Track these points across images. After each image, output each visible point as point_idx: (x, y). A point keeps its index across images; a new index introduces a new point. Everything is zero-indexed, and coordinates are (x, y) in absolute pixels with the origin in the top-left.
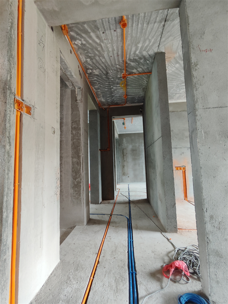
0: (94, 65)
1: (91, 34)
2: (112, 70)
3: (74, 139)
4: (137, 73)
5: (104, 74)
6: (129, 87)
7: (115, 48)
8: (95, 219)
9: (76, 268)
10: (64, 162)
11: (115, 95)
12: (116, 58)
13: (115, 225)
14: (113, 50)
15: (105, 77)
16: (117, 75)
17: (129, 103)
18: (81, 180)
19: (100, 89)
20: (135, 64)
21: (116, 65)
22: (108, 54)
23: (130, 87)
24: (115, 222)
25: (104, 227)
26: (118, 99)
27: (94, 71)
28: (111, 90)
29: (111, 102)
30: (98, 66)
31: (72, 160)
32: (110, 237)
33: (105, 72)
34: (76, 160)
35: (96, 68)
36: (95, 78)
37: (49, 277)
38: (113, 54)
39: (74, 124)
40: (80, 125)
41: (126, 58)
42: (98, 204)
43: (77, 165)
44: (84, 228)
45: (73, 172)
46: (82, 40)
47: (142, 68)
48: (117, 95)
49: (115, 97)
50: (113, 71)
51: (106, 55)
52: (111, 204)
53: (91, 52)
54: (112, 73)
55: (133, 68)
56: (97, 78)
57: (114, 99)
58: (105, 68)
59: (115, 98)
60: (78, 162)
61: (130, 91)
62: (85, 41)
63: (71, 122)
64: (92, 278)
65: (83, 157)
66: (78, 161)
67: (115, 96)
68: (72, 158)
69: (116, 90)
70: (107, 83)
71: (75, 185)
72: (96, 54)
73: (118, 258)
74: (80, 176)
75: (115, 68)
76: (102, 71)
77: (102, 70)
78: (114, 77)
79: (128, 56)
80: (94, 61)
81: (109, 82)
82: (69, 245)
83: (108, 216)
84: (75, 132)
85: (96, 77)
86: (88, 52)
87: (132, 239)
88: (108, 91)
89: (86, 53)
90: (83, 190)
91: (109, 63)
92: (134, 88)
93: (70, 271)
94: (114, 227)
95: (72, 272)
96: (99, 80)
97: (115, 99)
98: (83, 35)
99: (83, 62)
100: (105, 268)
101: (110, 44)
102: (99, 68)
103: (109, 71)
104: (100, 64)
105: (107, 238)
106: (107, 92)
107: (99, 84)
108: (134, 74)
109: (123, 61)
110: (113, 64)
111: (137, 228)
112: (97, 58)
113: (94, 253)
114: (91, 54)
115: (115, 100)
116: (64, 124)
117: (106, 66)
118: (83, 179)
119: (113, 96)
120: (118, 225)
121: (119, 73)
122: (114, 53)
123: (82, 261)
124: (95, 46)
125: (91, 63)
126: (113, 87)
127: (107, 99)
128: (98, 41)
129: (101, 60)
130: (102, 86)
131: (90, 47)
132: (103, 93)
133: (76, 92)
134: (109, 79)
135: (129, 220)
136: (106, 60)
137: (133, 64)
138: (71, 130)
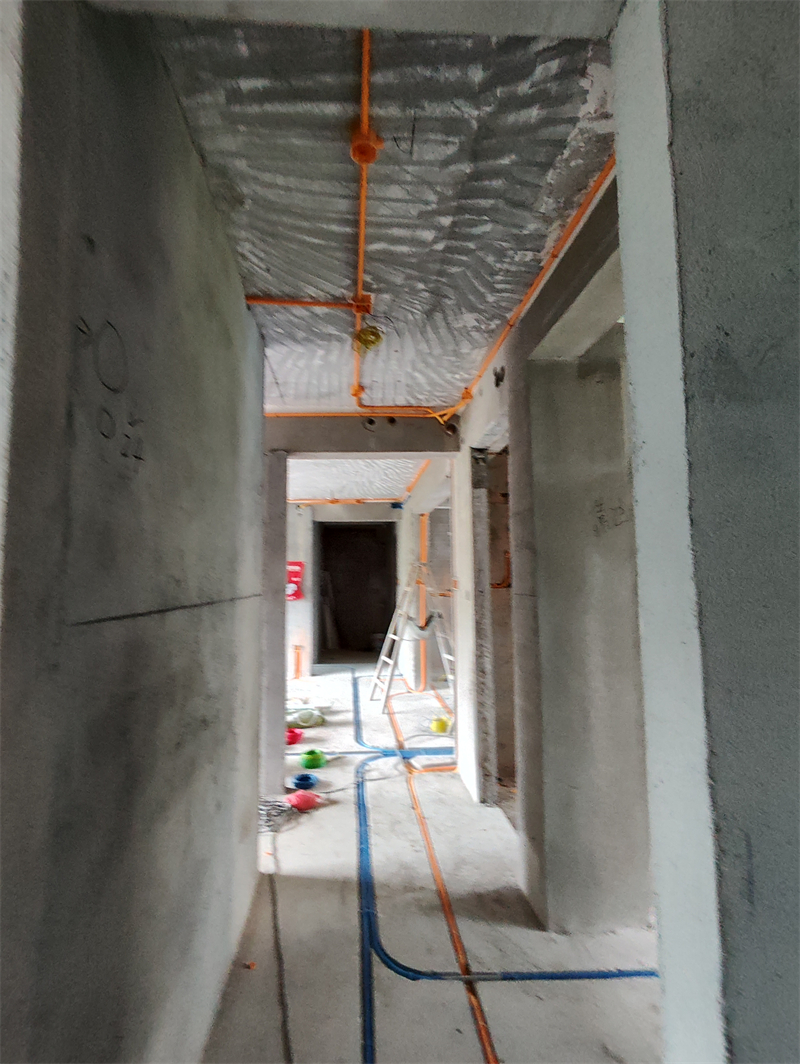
36: (491, 298)
58: (429, 329)
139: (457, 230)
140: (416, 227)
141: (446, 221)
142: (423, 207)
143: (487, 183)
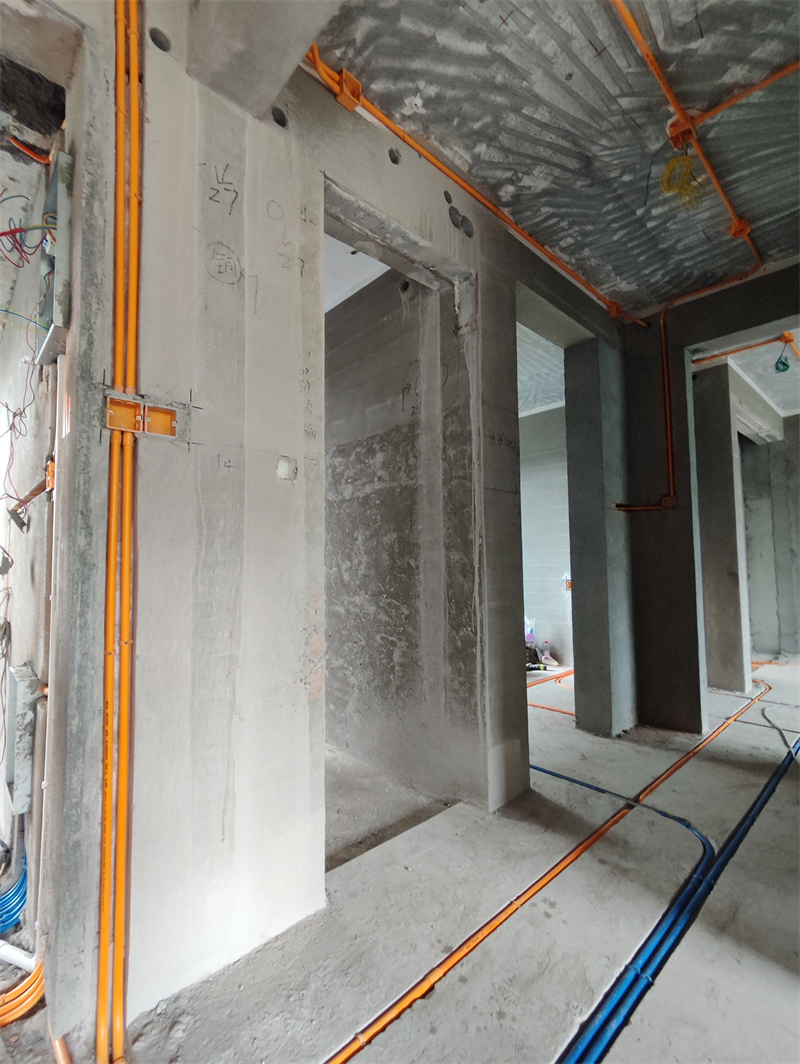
0: (511, 156)
1: (438, 38)
2: (603, 134)
3: (451, 480)
4: (757, 76)
5: (571, 171)
6: (745, 172)
7: (568, 25)
8: (548, 797)
9: (346, 964)
10: (425, 562)
11: (679, 241)
12: (597, 70)
13: (615, 859)
14: (565, 41)
15: (585, 183)
16: (644, 147)
17: (781, 251)
18: (475, 634)
19: (589, 245)
20: (723, 39)
21: (613, 99)
22: (548, 73)
23: (743, 168)
24: (626, 843)
25: (558, 845)
26: (706, 256)
27: (526, 181)
28: (645, 226)
29: (668, 283)
30: (530, 152)
31: (446, 556)
32: (552, 905)
33: (573, 164)
34: (459, 556)
35: (527, 166)
36: (545, 210)
37: (266, 944)
38: (574, 58)
39: (453, 422)
40: (470, 424)
41: (650, 35)
42: (607, 734)
43: (461, 577)
44: (481, 822)
45: (450, 601)
46: (422, 84)
47: (773, 36)
48: (691, 239)
49: (684, 251)
50: (610, 139)
51: (540, 85)
52: (671, 753)
53: (477, 112)
54: (606, 148)
55: (718, 63)
56: (551, 206)
57: (682, 261)
58: (567, 144)
59: (683, 257)
60: (464, 566)
61: (761, 192)
62: (430, 83)
63: (441, 418)
64: (363, 1039)
65: (481, 545)
66: (466, 560)
67: (680, 246)
68: (448, 548)
69: (667, 218)
70: (610, 206)
71: (456, 648)
72: (499, 106)
73: (515, 1026)
74: (470, 620)
75: (614, 119)
76: (557, 165)
77: (557, 158)
78: (629, 160)
79: (655, 21)
80: (505, 139)
81: (620, 197)
82: (389, 865)
83: (613, 804)
84: (455, 452)
85: (547, 204)
86: (465, 119)
87: (655, 975)
88: (631, 240)
89: (459, 125)
90: (483, 675)
91: (573, 110)
92: (777, 164)
93: (326, 963)
94: (604, 869)
95: (327, 971)
96: (563, 210)
97: (687, 260)
98: (416, 64)
99: (465, 168)
100: (433, 1030)
101: (534, 24)
102: (539, 160)
103: (595, 149)
104: (536, 142)
105: (534, 905)
106: (630, 245)
107: (571, 225)
108: (736, 91)
109: (641, 61)
110: (598, 104)
111: (723, 927)
112: (512, 120)
113: (439, 941)
114: (478, 120)
115: (688, 268)
116: (422, 426)
117: (567, 135)
118: (482, 633)
119: (666, 254)
120: (630, 865)
121: (650, 130)
122: (578, 53)
123: (384, 948)
124: (479, 76)
125: (497, 157)
126: (648, 211)
127: (646, 275)
128: (478, 48)
129: (531, 119)
130: (589, 228)
131: (460, 93)
132: (609, 254)
133: (457, 296)
134: (607, 182)
135: (711, 865)
136: (551, 108)
137: (708, 47)
138: (441, 446)
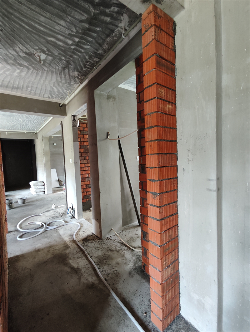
139: (79, 44)
140: (67, 38)
141: (77, 40)
142: (71, 32)
143: (92, 33)
